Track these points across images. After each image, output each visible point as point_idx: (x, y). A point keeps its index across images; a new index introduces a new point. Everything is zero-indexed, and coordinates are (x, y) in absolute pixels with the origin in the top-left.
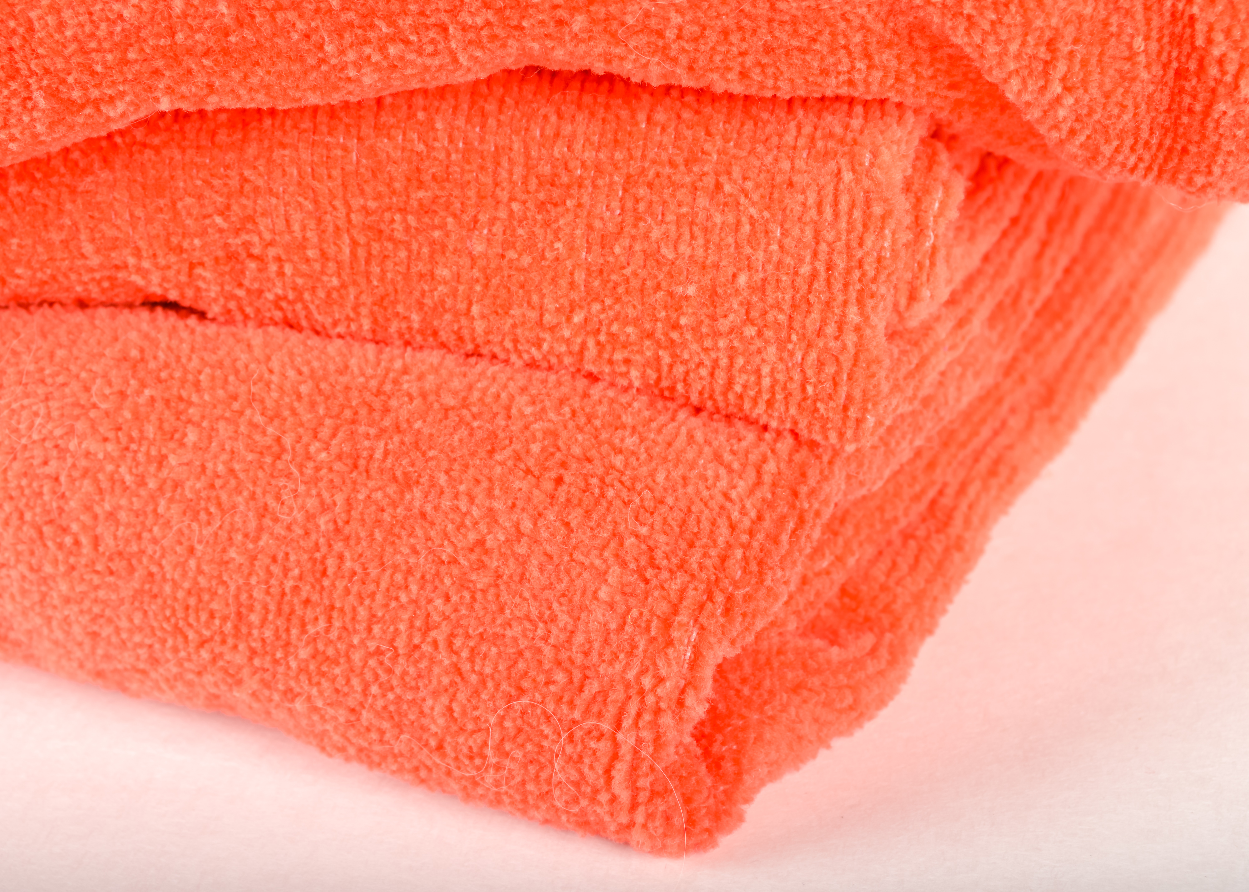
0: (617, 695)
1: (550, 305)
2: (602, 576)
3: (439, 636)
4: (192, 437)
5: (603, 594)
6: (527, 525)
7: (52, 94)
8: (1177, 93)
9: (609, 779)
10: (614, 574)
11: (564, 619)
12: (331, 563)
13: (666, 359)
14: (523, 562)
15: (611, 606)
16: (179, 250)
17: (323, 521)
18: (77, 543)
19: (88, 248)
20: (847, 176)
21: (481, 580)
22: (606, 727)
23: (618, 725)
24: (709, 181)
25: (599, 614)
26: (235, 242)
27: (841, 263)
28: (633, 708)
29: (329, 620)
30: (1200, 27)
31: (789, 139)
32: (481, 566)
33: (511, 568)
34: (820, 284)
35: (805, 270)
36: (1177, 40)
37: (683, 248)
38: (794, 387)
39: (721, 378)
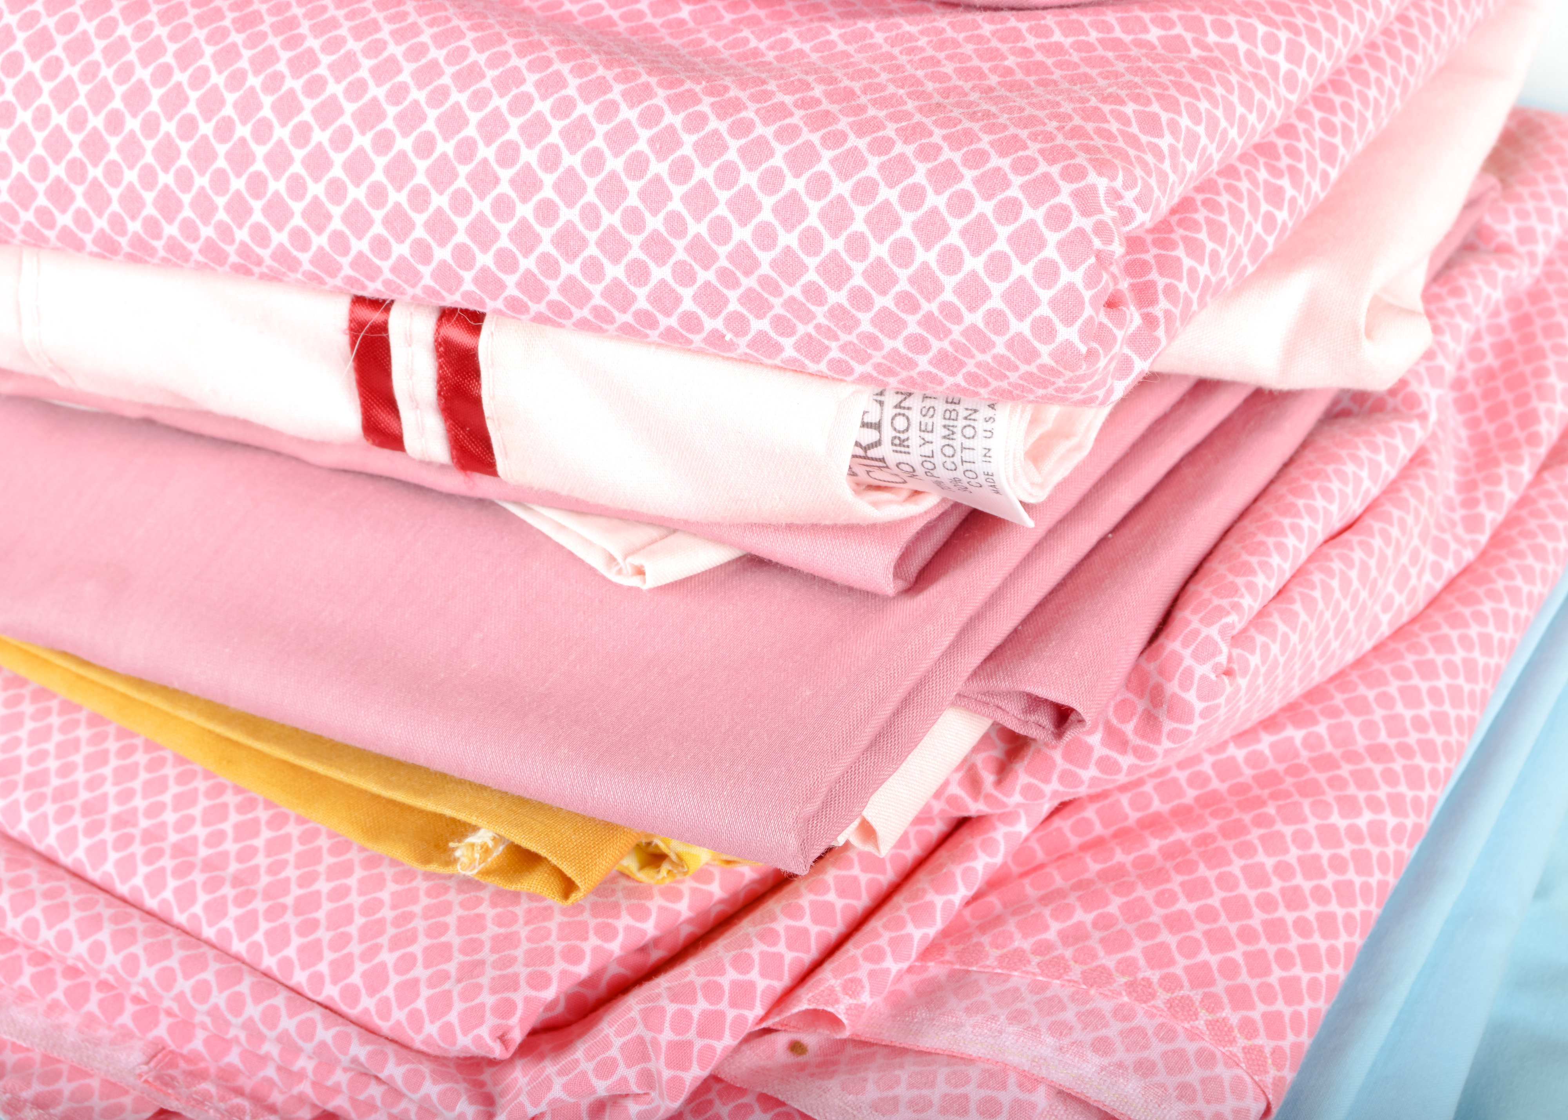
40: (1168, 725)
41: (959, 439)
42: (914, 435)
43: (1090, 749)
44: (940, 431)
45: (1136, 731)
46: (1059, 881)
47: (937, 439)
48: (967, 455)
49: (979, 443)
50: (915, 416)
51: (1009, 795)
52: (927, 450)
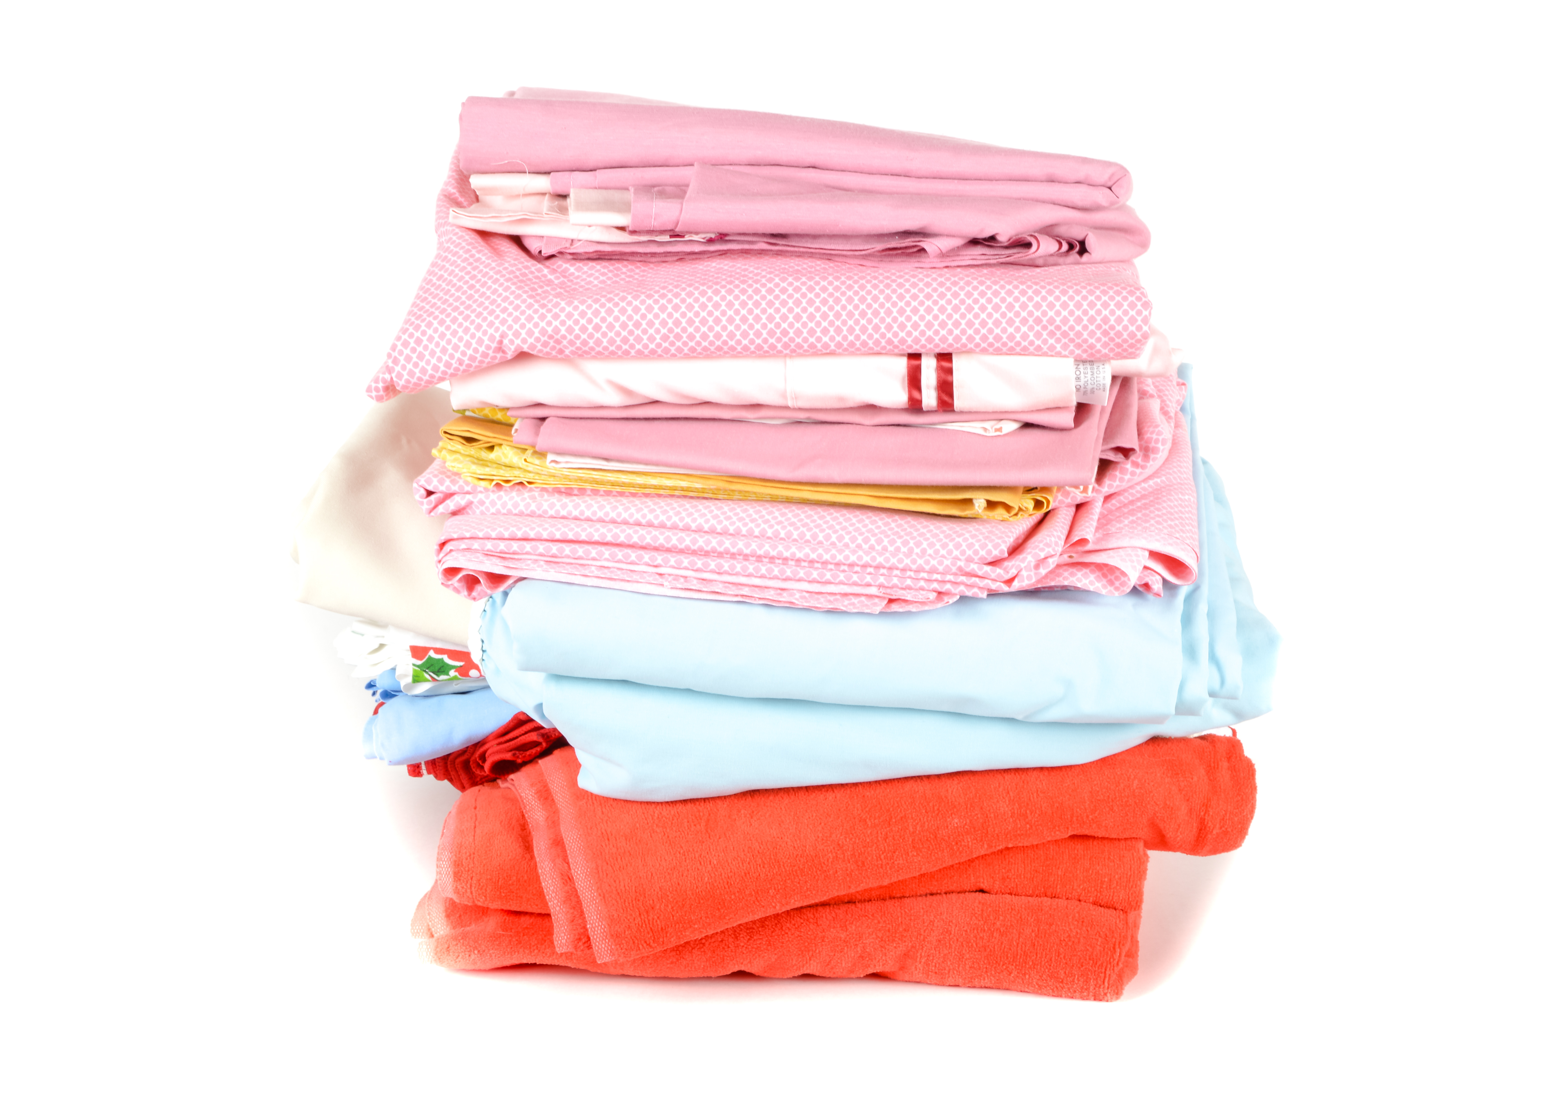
0: (1105, 964)
1: (1075, 884)
2: (1097, 940)
3: (1062, 956)
4: (1001, 918)
5: (1099, 944)
6: (1079, 931)
7: (988, 845)
8: (1199, 833)
9: (1104, 983)
10: (1100, 939)
11: (1090, 949)
12: (1036, 943)
13: (1099, 895)
14: (1079, 939)
15: (1100, 946)
16: (993, 877)
17: (1033, 934)
18: (972, 945)
19: (972, 878)
20: (1135, 854)
21: (1070, 943)
22: (1103, 970)
23: (1106, 970)
24: (1107, 857)
25: (1098, 948)
26: (1005, 876)
27: (1136, 872)
28: (1109, 966)
29: (1037, 955)
30: (1206, 821)
31: (1121, 846)
32: (1070, 940)
33: (1076, 941)
34: (1132, 877)
35: (1129, 874)
36: (1201, 823)
37: (1104, 871)
38: (1127, 899)
39: (1111, 898)
40: (1152, 456)
41: (1095, 375)
42: (1082, 376)
43: (1128, 469)
44: (1090, 373)
45: (1142, 460)
46: (1118, 514)
47: (1089, 376)
48: (1098, 379)
49: (1101, 375)
50: (1082, 370)
51: (1103, 488)
52: (1086, 380)
